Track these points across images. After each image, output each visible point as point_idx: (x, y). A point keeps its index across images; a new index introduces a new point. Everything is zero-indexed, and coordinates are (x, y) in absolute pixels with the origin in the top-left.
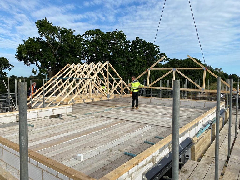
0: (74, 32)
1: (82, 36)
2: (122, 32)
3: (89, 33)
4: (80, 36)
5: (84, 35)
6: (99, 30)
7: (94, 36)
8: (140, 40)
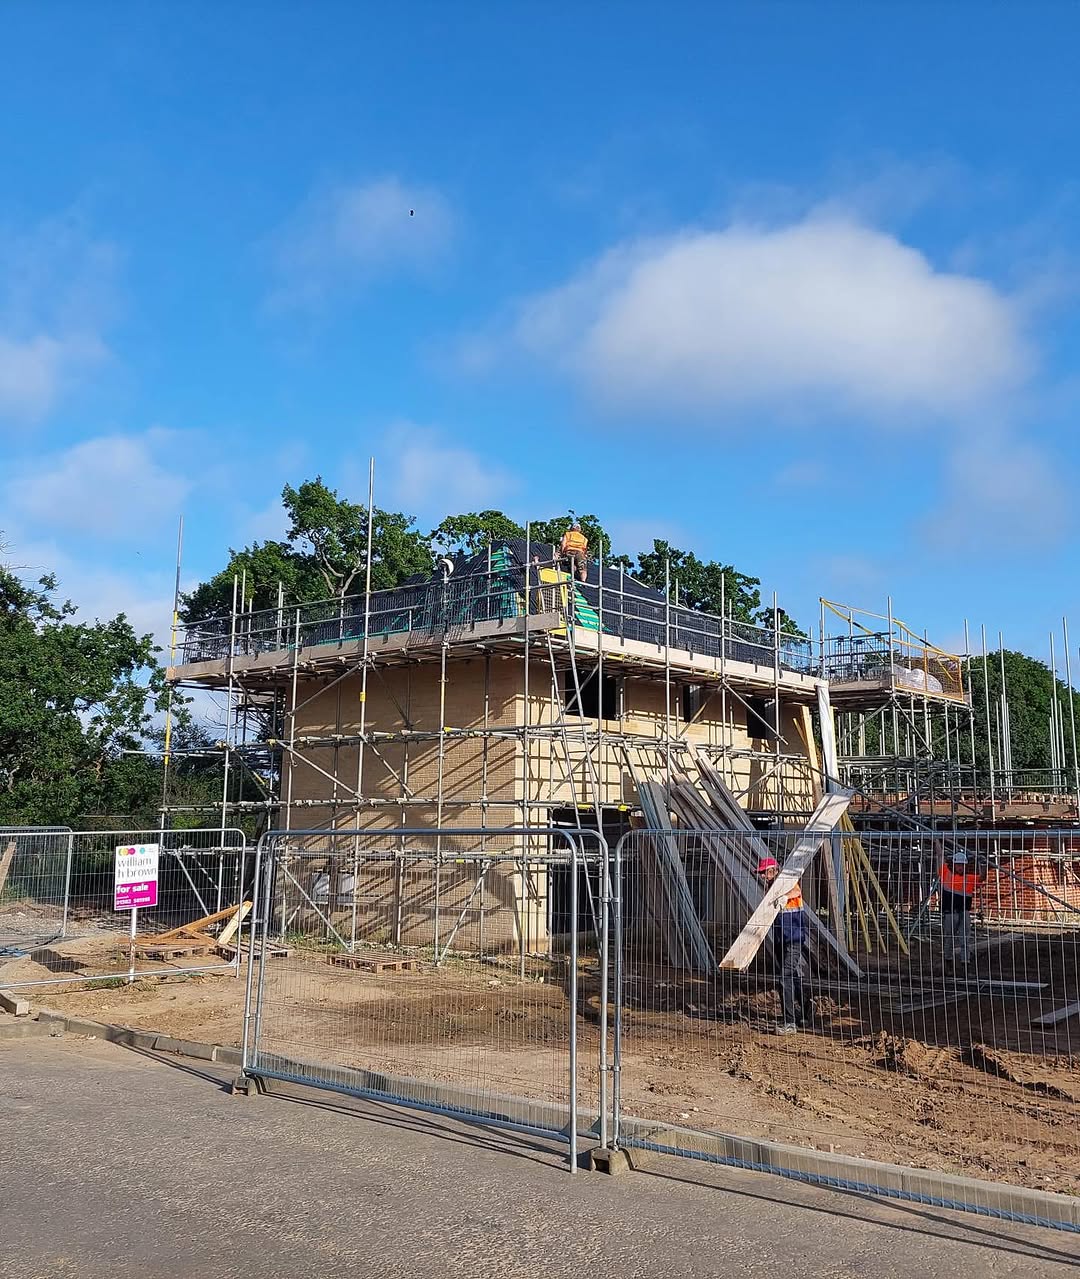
0: (412, 523)
1: (427, 539)
2: (592, 523)
3: (455, 526)
4: (421, 537)
5: (434, 534)
6: (498, 514)
7: (476, 538)
8: (674, 552)
